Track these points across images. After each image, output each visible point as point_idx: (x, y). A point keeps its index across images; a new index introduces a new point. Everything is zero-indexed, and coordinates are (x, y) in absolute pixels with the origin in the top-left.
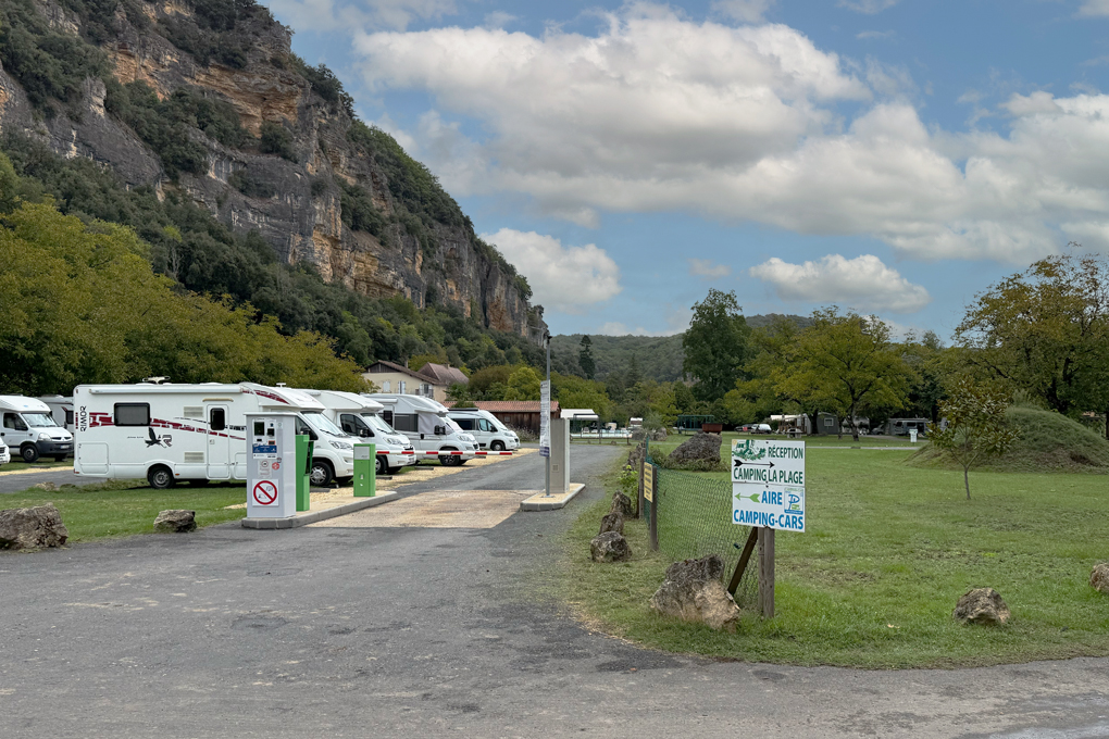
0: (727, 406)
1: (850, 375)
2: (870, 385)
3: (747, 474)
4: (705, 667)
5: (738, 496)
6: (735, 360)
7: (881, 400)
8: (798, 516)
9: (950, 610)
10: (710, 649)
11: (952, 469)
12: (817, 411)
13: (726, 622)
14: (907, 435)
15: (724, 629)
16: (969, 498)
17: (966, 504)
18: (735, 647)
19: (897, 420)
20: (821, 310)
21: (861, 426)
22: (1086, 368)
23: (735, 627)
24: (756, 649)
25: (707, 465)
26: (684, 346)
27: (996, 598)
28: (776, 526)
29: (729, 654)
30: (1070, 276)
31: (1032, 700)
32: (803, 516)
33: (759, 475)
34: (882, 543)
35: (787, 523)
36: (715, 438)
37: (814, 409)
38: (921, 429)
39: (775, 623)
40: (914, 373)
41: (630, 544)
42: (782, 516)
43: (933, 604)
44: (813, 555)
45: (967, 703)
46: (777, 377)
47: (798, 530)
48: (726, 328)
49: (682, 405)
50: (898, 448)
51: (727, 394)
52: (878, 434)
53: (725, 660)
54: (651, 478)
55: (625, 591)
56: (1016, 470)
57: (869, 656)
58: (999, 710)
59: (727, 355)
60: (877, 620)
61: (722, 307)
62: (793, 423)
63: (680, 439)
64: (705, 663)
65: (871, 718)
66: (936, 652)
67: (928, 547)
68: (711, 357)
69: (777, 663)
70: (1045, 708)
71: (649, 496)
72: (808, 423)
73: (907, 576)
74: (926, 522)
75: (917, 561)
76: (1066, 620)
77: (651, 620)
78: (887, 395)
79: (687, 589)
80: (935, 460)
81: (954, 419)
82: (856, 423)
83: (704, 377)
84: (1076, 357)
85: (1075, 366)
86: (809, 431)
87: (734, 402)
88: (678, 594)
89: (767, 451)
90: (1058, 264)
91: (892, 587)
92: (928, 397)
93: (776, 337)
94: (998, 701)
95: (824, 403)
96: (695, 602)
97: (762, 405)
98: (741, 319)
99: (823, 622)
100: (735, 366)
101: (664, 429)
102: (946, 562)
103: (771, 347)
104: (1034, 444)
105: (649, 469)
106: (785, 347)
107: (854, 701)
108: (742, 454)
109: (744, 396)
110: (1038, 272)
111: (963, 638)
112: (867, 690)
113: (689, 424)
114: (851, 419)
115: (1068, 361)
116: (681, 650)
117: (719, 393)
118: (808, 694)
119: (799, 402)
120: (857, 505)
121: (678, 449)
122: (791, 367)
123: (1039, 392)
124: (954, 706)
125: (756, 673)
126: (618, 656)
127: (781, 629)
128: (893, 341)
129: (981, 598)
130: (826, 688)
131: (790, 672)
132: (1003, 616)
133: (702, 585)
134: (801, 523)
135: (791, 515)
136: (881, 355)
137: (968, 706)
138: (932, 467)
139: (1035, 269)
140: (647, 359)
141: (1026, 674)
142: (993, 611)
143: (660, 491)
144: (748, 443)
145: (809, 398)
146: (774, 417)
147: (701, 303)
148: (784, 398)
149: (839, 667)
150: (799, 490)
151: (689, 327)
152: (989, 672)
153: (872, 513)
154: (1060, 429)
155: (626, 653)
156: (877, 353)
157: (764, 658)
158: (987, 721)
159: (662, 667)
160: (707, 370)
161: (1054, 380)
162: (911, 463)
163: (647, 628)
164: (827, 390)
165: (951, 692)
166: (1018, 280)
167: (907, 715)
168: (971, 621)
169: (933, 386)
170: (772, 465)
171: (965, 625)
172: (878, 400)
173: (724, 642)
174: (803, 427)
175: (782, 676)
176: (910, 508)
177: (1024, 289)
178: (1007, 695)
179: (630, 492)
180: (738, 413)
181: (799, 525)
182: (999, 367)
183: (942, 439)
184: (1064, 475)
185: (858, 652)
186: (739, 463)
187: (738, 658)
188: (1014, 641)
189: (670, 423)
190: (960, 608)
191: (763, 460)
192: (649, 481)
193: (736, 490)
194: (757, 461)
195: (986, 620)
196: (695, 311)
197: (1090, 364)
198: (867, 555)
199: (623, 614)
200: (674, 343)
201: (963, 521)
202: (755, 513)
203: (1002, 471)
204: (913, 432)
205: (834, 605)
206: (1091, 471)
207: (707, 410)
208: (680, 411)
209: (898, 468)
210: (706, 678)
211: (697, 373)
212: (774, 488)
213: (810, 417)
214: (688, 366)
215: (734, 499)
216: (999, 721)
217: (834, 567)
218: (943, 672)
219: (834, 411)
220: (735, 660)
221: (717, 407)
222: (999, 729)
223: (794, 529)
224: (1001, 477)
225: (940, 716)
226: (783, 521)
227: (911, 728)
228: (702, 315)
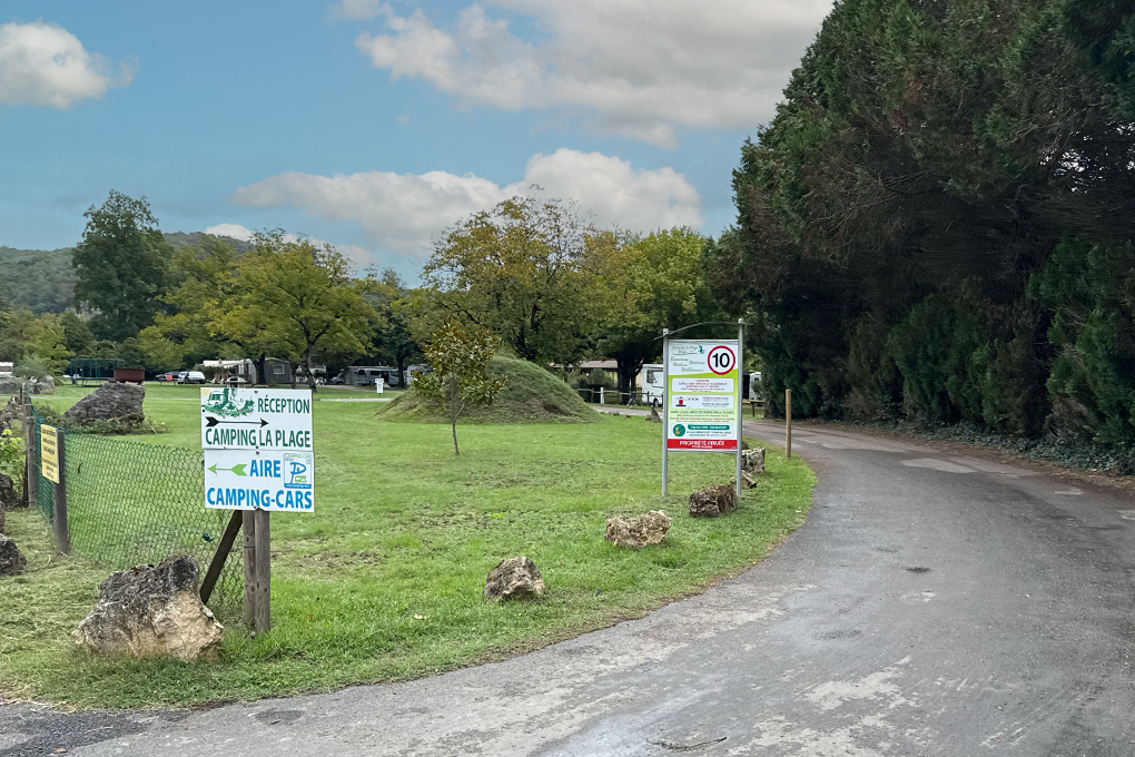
0: (143, 348)
1: (304, 314)
2: (328, 326)
3: (228, 436)
4: (182, 723)
5: (213, 469)
6: (152, 288)
7: (341, 345)
8: (304, 491)
9: (480, 586)
10: (185, 693)
11: (429, 422)
12: (263, 356)
13: (203, 649)
14: (372, 385)
15: (201, 660)
16: (458, 453)
17: (456, 460)
18: (222, 684)
19: (359, 368)
20: (264, 232)
21: (318, 375)
22: (551, 317)
23: (218, 654)
24: (254, 681)
25: (125, 426)
26: (75, 265)
27: (530, 566)
28: (273, 507)
29: (214, 695)
30: (535, 219)
31: (596, 683)
32: (312, 490)
33: (244, 437)
34: (376, 512)
35: (288, 502)
36: (135, 389)
37: (261, 353)
38: (386, 377)
39: (274, 638)
40: (376, 314)
41: (21, 547)
42: (281, 492)
43: (457, 582)
44: (295, 536)
45: (532, 701)
46: (211, 313)
47: (305, 510)
48: (138, 245)
49: (75, 344)
50: (363, 400)
51: (142, 332)
52: (338, 383)
53: (211, 705)
54: (55, 448)
55: (26, 623)
56: (493, 421)
57: (404, 662)
58: (570, 702)
59: (139, 281)
60: (402, 612)
61: (129, 218)
62: (234, 370)
63: (74, 390)
64: (181, 716)
65: (430, 748)
66: (479, 643)
67: (429, 512)
68: (117, 282)
69: (287, 695)
70: (614, 690)
71: (51, 473)
72: (253, 370)
73: (416, 550)
74: (417, 483)
75: (422, 531)
76: (597, 581)
77: (77, 664)
78: (348, 339)
79: (140, 609)
80: (410, 413)
81: (440, 366)
82: (312, 371)
83: (106, 308)
84: (543, 305)
85: (541, 313)
86: (255, 380)
87: (152, 341)
88: (124, 621)
89: (256, 404)
90: (523, 206)
91: (404, 566)
92: (393, 343)
93: (207, 262)
94: (562, 691)
95: (271, 347)
96: (153, 628)
97: (191, 347)
98: (157, 236)
99: (336, 626)
100: (152, 296)
101: (50, 378)
102: (454, 528)
103: (201, 275)
104: (510, 394)
105: (52, 433)
106: (221, 275)
107: (402, 730)
108: (218, 408)
109: (166, 335)
110: (504, 213)
111: (502, 619)
112: (413, 710)
113: (88, 372)
114: (306, 366)
115: (536, 309)
116: (137, 702)
117: (129, 330)
118: (338, 732)
119: (239, 344)
120: (335, 468)
121: (79, 404)
122: (229, 300)
123: (509, 339)
124: (520, 709)
125: (259, 717)
126: (29, 732)
127: (283, 645)
128: (351, 275)
129: (516, 569)
130: (361, 718)
131: (306, 705)
132: (538, 586)
133: (164, 602)
134: (309, 500)
135: (293, 491)
136: (339, 292)
137: (535, 706)
138: (407, 420)
139: (501, 209)
140: (16, 280)
141: (579, 651)
142: (530, 582)
143: (71, 465)
144: (226, 392)
145: (255, 339)
146: (207, 363)
147: (98, 207)
148: (222, 338)
149: (371, 684)
150: (304, 456)
151: (82, 240)
152: (542, 656)
153: (354, 477)
154: (533, 378)
155: (42, 725)
156: (334, 289)
157: (267, 692)
158: (559, 720)
159: (111, 737)
160: (111, 300)
161: (522, 329)
162: (383, 416)
163: (74, 677)
164: (276, 331)
165: (511, 691)
166: (485, 219)
167: (471, 734)
168: (507, 598)
169: (399, 330)
170: (264, 423)
171: (502, 603)
172: (336, 344)
173: (202, 679)
174: (246, 375)
175: (298, 714)
176: (397, 468)
177: (492, 229)
178: (570, 681)
179: (10, 468)
180: (159, 357)
181: (305, 502)
182: (470, 312)
183: (428, 388)
184: (538, 425)
185: (386, 659)
186: (212, 422)
187: (229, 698)
188: (556, 613)
189: (58, 370)
190: (493, 583)
191: (250, 417)
192: (52, 452)
193: (210, 459)
194: (242, 418)
195: (524, 594)
196: (90, 219)
197: (554, 312)
198: (363, 530)
199: (25, 660)
200: (57, 260)
201: (458, 479)
202: (240, 491)
203: (481, 422)
204: (380, 382)
205: (345, 601)
206: (562, 420)
207: (114, 352)
208: (73, 353)
209: (369, 422)
210: (185, 741)
211: (96, 303)
212: (271, 453)
213: (255, 363)
214: (81, 292)
215: (207, 473)
216: (572, 717)
217: (326, 549)
218: (493, 666)
219: (286, 357)
220: (224, 703)
221: (128, 348)
222: (576, 728)
223: (299, 510)
224: (481, 429)
225: (508, 726)
226: (283, 499)
227: (480, 750)
228: (100, 225)
